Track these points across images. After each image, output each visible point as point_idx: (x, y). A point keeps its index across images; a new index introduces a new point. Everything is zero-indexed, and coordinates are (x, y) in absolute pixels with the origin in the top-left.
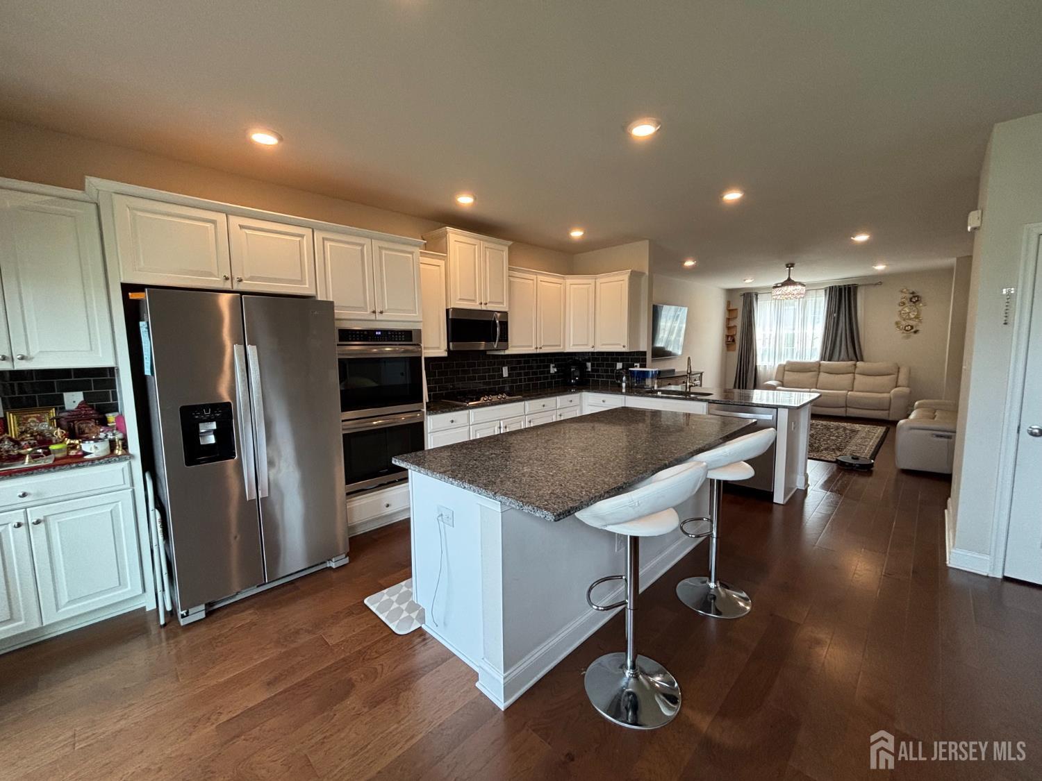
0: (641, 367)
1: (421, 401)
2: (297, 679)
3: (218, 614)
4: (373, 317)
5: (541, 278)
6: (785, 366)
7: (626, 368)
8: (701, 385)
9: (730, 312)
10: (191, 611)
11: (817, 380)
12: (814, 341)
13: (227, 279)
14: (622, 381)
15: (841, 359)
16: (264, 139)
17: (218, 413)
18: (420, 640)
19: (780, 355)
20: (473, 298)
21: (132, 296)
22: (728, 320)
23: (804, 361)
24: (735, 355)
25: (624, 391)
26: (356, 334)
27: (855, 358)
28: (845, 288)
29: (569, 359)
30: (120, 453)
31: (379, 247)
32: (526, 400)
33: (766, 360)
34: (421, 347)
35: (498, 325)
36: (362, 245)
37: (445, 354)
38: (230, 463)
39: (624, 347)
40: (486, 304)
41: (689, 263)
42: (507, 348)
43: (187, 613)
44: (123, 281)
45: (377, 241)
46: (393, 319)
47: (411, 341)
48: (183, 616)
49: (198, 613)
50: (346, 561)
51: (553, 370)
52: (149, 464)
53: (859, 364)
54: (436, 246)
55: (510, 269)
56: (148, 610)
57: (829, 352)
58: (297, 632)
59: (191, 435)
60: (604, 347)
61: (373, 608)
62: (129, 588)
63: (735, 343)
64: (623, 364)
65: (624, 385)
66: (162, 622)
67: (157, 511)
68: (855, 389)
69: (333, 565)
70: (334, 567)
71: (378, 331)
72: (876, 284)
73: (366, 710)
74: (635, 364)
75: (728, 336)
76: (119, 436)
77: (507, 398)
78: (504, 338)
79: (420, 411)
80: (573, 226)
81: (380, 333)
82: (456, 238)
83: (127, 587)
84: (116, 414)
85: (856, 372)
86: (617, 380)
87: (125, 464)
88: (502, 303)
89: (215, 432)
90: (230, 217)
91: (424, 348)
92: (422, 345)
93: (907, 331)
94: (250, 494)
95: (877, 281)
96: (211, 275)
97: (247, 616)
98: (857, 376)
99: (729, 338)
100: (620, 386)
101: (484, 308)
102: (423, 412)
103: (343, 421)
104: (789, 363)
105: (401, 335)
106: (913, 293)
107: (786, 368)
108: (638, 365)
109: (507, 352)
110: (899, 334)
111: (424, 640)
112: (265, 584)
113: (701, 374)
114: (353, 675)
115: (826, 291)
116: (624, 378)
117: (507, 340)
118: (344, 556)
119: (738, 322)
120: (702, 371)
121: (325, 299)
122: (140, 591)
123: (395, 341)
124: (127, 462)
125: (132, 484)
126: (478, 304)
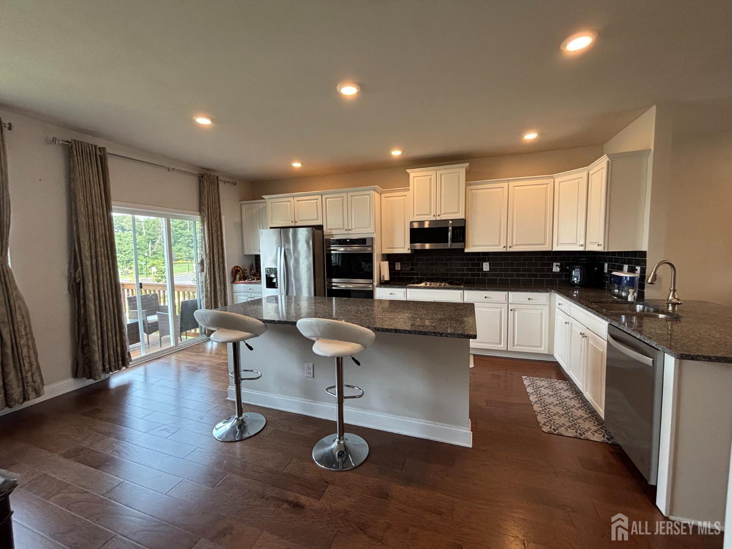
1: (373, 279)
4: (347, 232)
13: (292, 222)
20: (430, 213)
26: (338, 242)
31: (351, 196)
32: (466, 289)
35: (452, 230)
36: (343, 197)
37: (409, 252)
39: (599, 245)
42: (465, 247)
44: (270, 226)
45: (349, 193)
46: (358, 233)
51: (556, 269)
55: (468, 184)
60: (590, 245)
77: (447, 286)
78: (460, 239)
79: (371, 284)
80: (526, 128)
81: (349, 240)
82: (416, 175)
88: (458, 213)
90: (295, 198)
92: (375, 247)
101: (438, 218)
102: (374, 285)
105: (359, 241)
108: (639, 268)
117: (463, 242)
121: (320, 225)
123: (356, 244)
126: (432, 216)
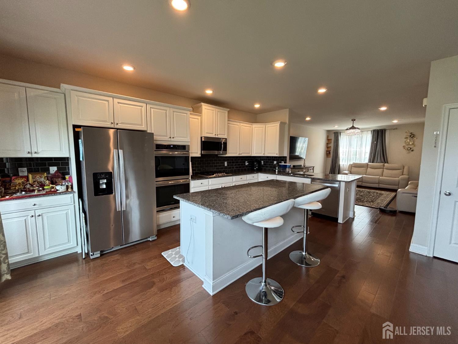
0: (284, 163)
1: (189, 175)
2: (133, 280)
3: (105, 256)
4: (170, 139)
5: (241, 124)
6: (352, 165)
7: (278, 163)
8: (313, 172)
9: (328, 140)
10: (95, 253)
11: (367, 171)
12: (366, 154)
13: (112, 123)
14: (276, 169)
15: (378, 162)
16: (128, 68)
17: (107, 176)
18: (182, 269)
19: (350, 160)
20: (212, 133)
21: (77, 130)
22: (327, 144)
23: (361, 162)
24: (330, 160)
25: (277, 173)
26: (163, 146)
27: (384, 162)
28: (380, 131)
29: (254, 159)
30: (70, 191)
31: (173, 111)
32: (233, 176)
33: (344, 162)
34: (189, 152)
35: (223, 144)
36: (166, 110)
37: (200, 156)
38: (112, 196)
39: (277, 154)
40: (217, 135)
41: (308, 119)
42: (226, 154)
43: (93, 254)
44: (74, 124)
45: (172, 109)
46: (178, 141)
47: (185, 150)
48: (92, 255)
49: (97, 254)
50: (156, 238)
51: (247, 164)
52: (81, 196)
53: (386, 164)
54: (197, 110)
55: (228, 120)
56: (78, 253)
57: (373, 159)
58: (135, 264)
59: (97, 184)
60: (269, 154)
61: (165, 256)
62: (72, 243)
63: (330, 154)
64: (277, 162)
65: (277, 171)
66: (84, 257)
67: (83, 213)
68: (383, 176)
69: (150, 239)
70: (151, 240)
71: (172, 145)
72: (394, 129)
73: (159, 292)
74: (282, 162)
75: (327, 151)
76: (70, 184)
77: (226, 174)
78: (225, 149)
79: (188, 178)
80: (256, 102)
81: (172, 146)
82: (205, 108)
83: (71, 243)
84: (69, 176)
85: (384, 168)
86: (274, 168)
87: (72, 195)
88: (225, 135)
89: (106, 184)
90: (114, 99)
91: (191, 153)
92: (190, 151)
93: (409, 150)
94: (118, 209)
95: (395, 128)
96: (106, 121)
97: (116, 257)
98: (385, 170)
99: (328, 152)
100: (275, 171)
101: (217, 137)
102: (190, 179)
103: (156, 181)
104: (354, 164)
105: (181, 147)
106: (411, 133)
107: (353, 166)
108: (283, 162)
109: (226, 155)
110: (405, 152)
111: (184, 269)
112: (123, 245)
113: (314, 167)
114: (155, 280)
115: (371, 131)
116: (277, 168)
117: (226, 150)
118: (155, 236)
119: (332, 145)
120: (314, 166)
121: (150, 132)
122: (76, 245)
123: (178, 149)
124: (72, 194)
125: (74, 203)
126: (214, 135)
